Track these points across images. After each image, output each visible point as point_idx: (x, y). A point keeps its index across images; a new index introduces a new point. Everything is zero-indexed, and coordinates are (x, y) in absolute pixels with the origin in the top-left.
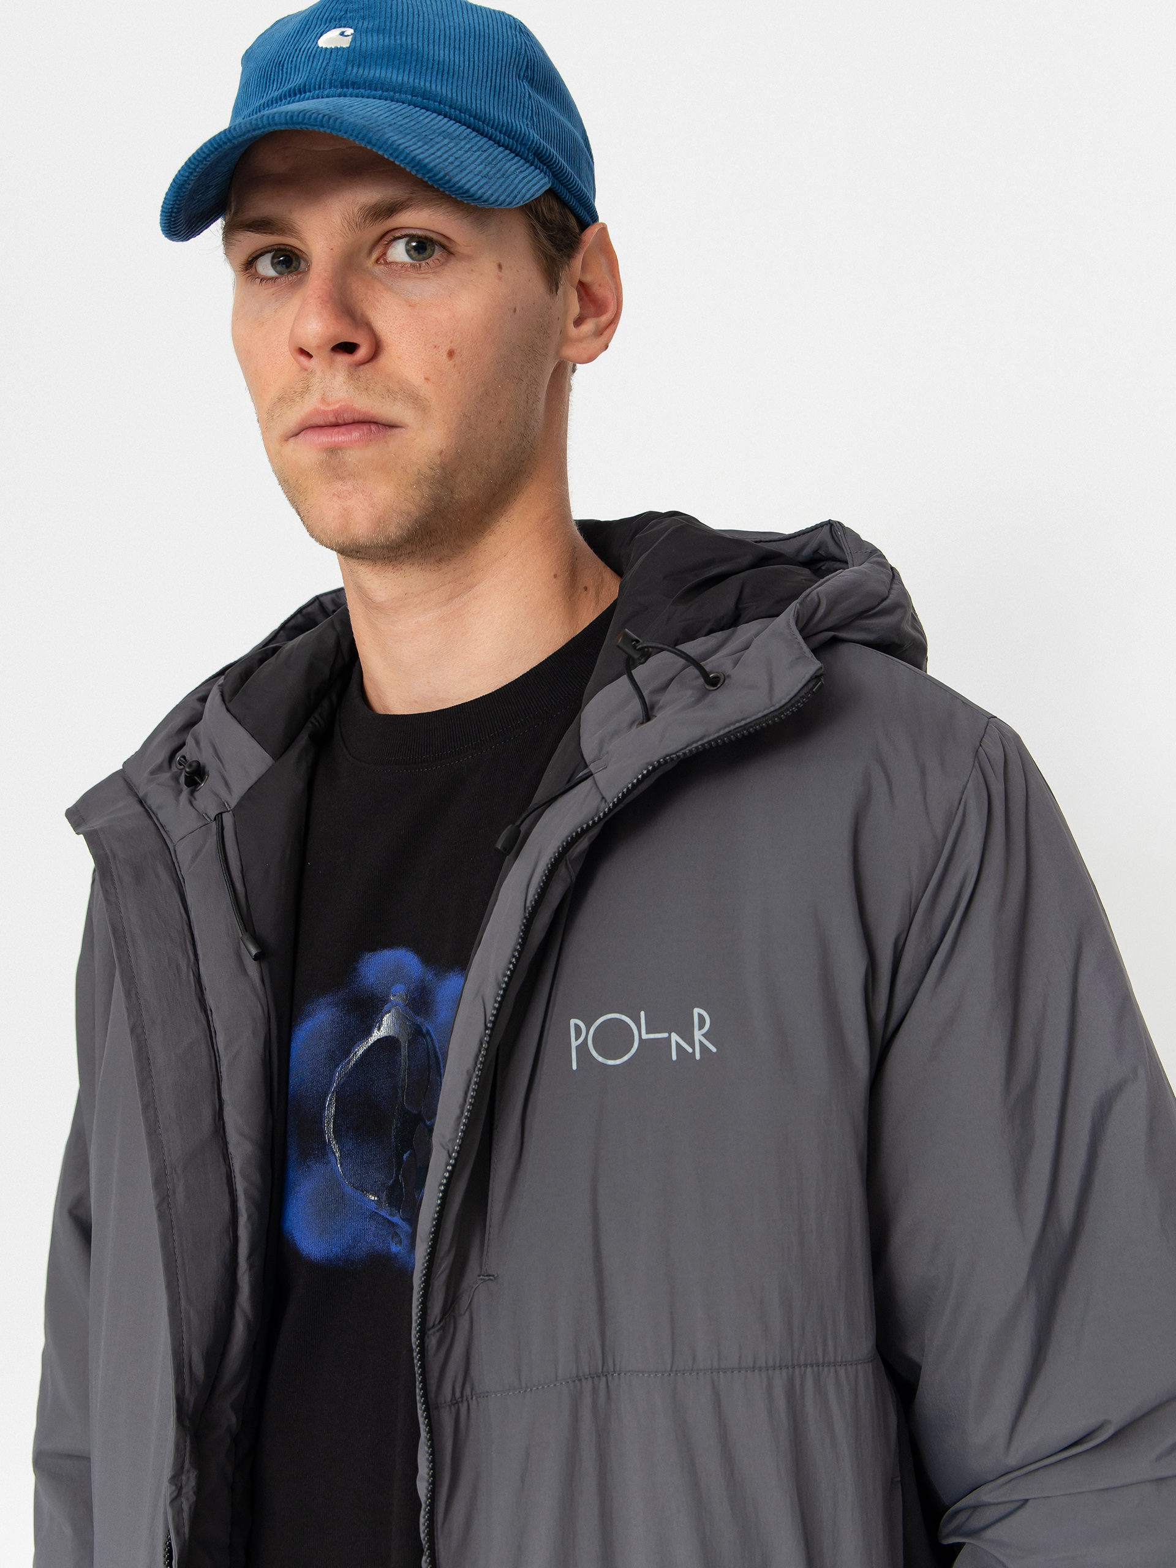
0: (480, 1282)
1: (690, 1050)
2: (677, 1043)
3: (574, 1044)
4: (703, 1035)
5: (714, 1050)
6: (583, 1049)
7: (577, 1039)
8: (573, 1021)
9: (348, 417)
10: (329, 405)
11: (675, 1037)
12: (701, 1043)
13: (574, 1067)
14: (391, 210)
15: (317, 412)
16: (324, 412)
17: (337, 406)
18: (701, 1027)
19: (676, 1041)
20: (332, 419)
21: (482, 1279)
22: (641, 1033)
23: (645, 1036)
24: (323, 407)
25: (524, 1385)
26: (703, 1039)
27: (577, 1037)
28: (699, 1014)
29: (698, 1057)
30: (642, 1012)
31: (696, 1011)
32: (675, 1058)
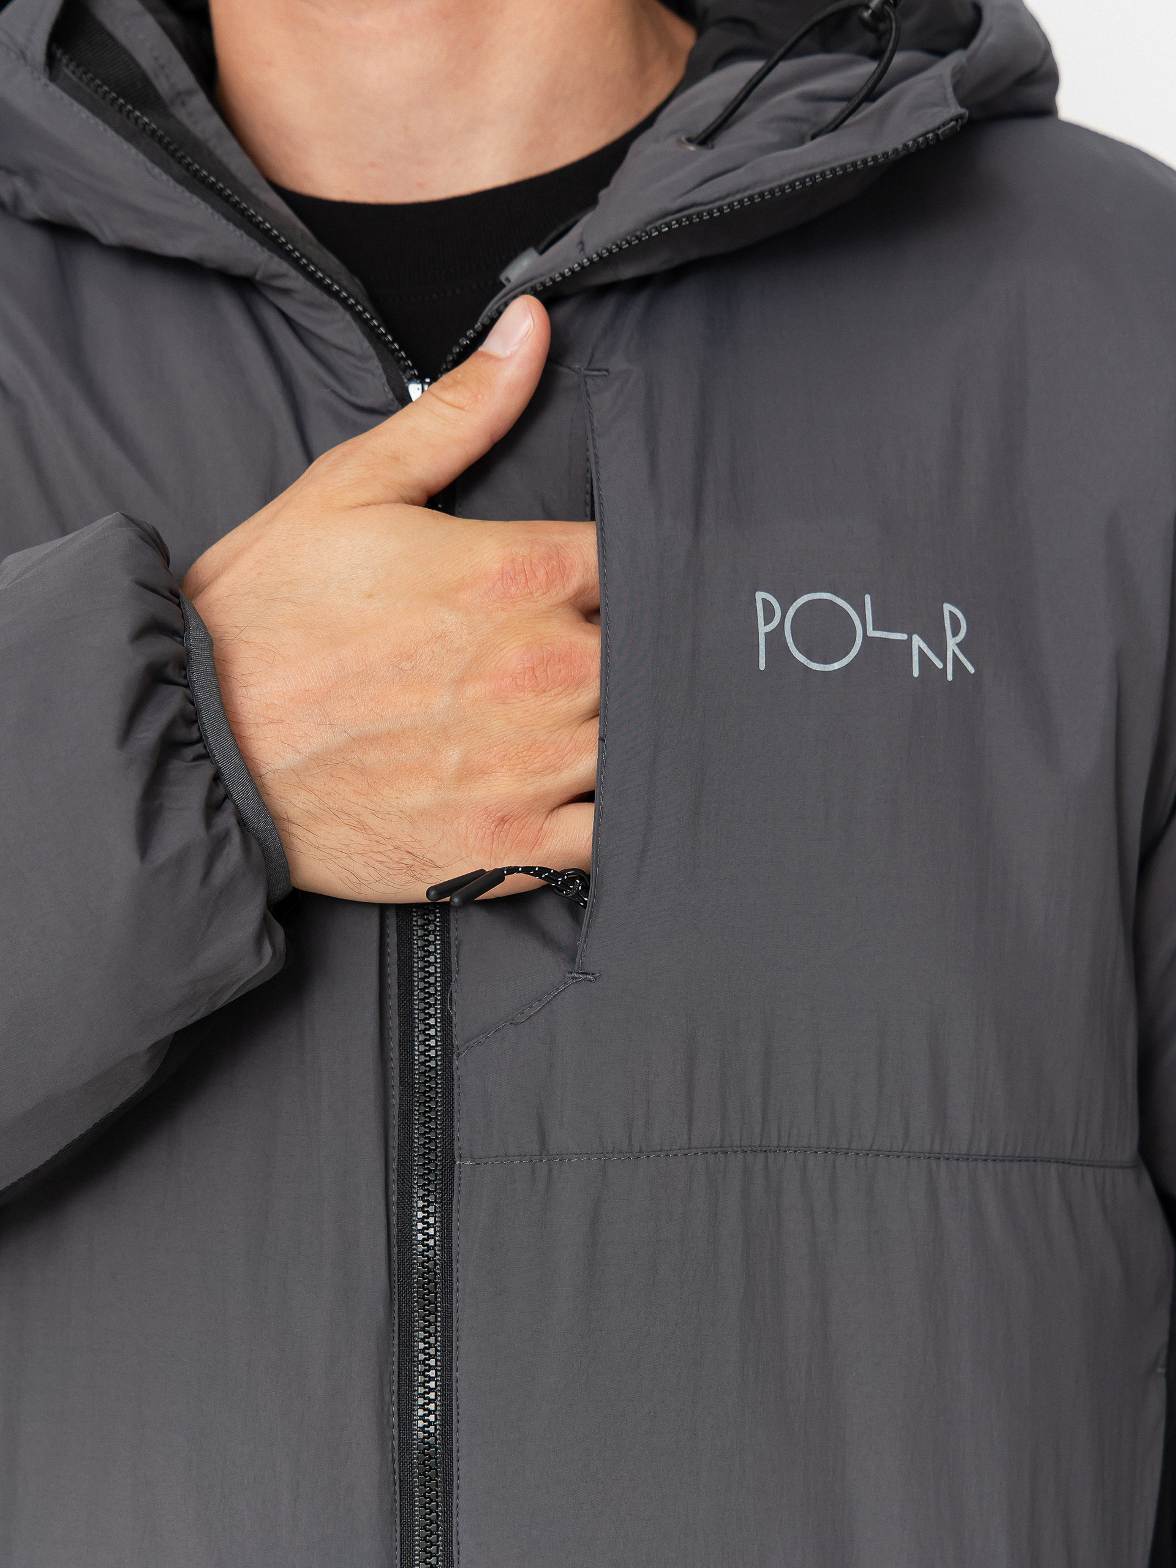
0: (570, 982)
1: (940, 665)
2: (921, 651)
3: (763, 629)
4: (958, 645)
5: (972, 670)
6: (775, 638)
7: (766, 623)
8: (760, 596)
11: (917, 642)
12: (956, 659)
13: (762, 666)
18: (955, 632)
19: (919, 647)
21: (573, 978)
22: (866, 627)
23: (872, 633)
25: (637, 1149)
26: (958, 652)
27: (767, 621)
28: (951, 613)
29: (950, 678)
30: (868, 598)
31: (948, 608)
32: (916, 673)
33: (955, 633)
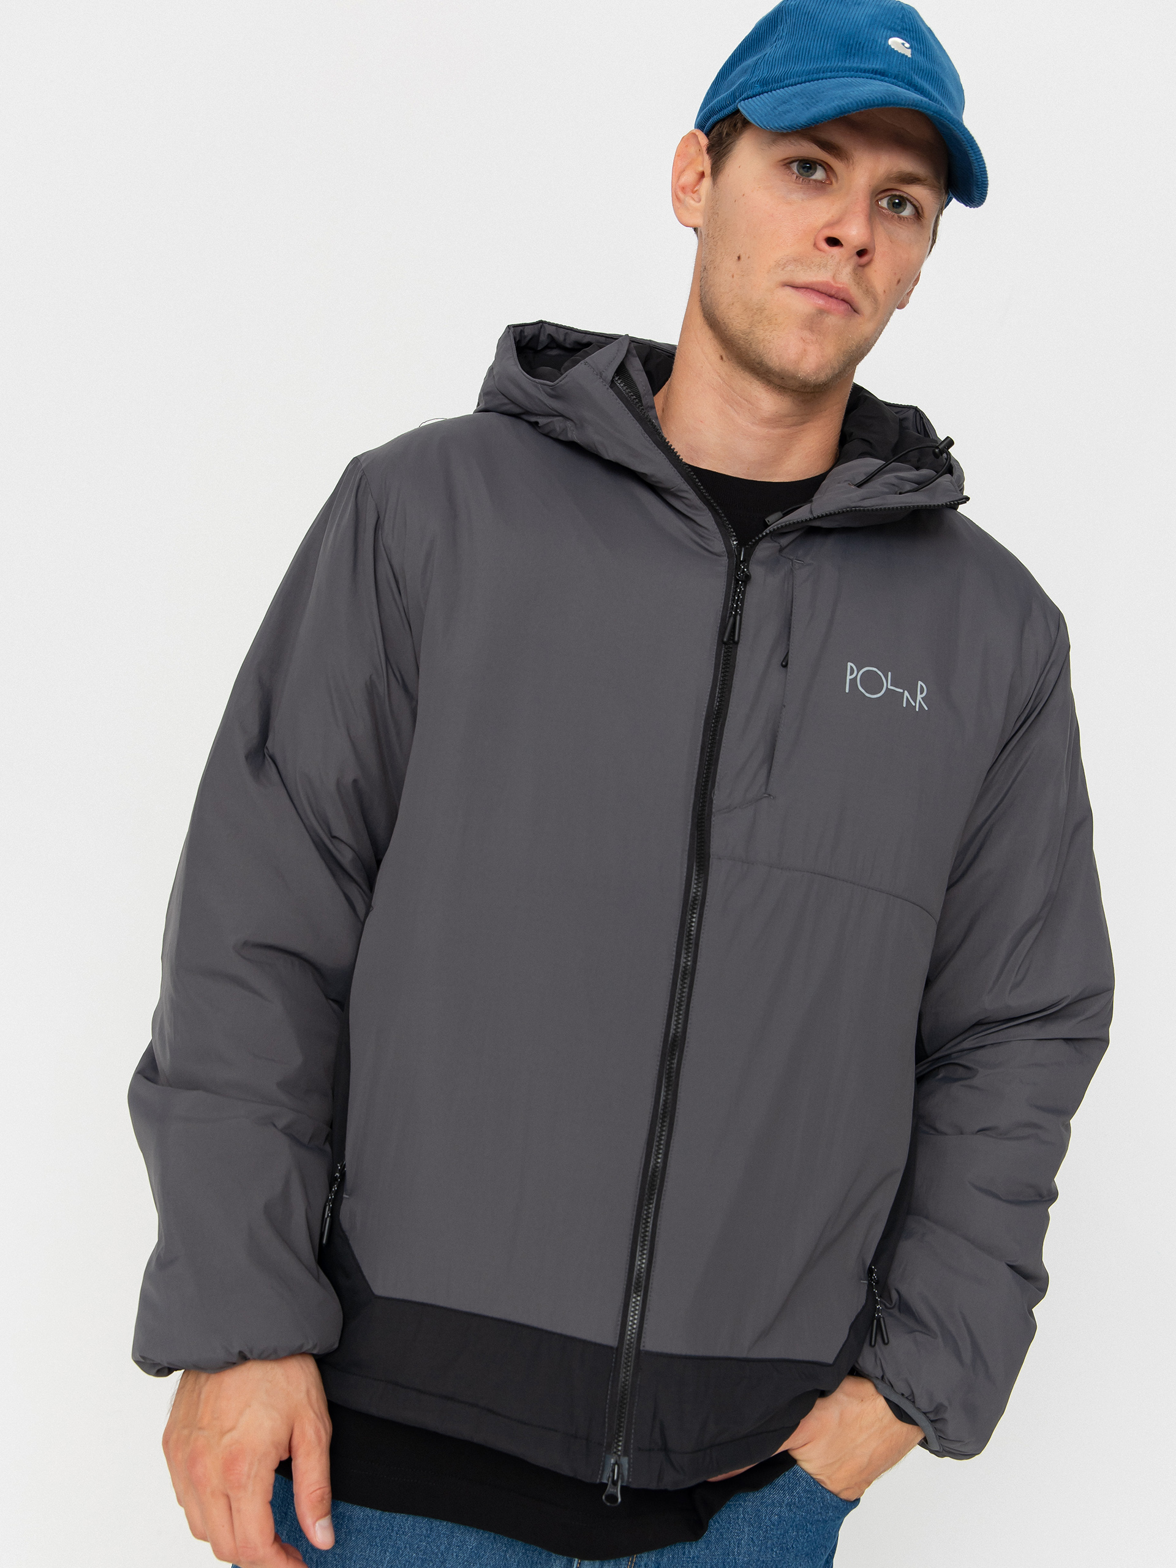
0: (764, 797)
1: (914, 704)
2: (907, 698)
3: (849, 677)
4: (922, 698)
5: (926, 708)
6: (853, 681)
7: (851, 675)
8: (850, 664)
9: (842, 295)
10: (836, 283)
11: (906, 693)
12: (920, 703)
13: (847, 691)
14: (911, 179)
15: (827, 284)
16: (832, 286)
17: (841, 286)
19: (906, 696)
20: (833, 292)
22: (887, 684)
23: (889, 687)
24: (832, 282)
26: (921, 701)
27: (851, 674)
28: (921, 685)
29: (917, 710)
30: (890, 673)
31: (920, 683)
32: (904, 706)
33: (921, 693)
